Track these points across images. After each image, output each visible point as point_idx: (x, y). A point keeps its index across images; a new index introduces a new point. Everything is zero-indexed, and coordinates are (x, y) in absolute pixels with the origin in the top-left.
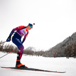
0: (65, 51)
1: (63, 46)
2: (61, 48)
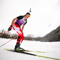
0: (59, 37)
1: (57, 32)
2: (55, 34)
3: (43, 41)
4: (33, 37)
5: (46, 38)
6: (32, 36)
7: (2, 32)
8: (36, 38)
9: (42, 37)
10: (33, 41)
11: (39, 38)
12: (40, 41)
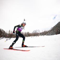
3: (50, 35)
4: (39, 32)
5: (53, 31)
6: (37, 32)
7: (9, 33)
8: (42, 33)
9: (48, 31)
10: (39, 36)
11: (45, 32)
12: (47, 35)
